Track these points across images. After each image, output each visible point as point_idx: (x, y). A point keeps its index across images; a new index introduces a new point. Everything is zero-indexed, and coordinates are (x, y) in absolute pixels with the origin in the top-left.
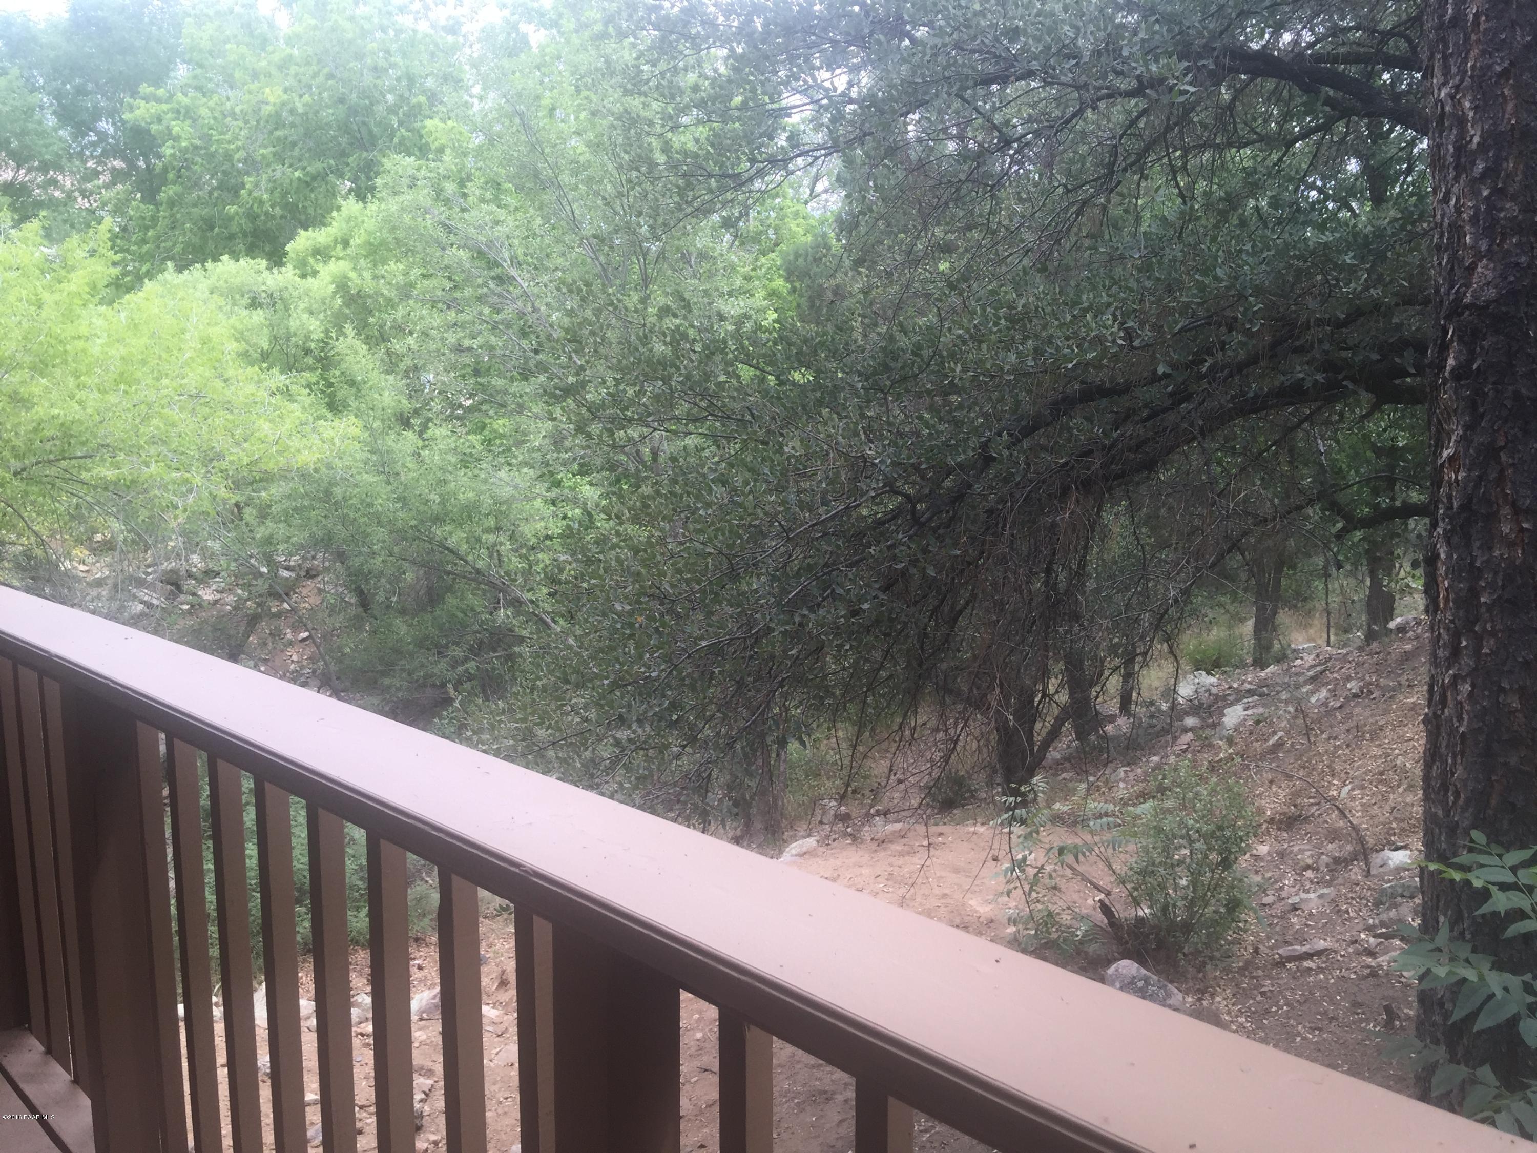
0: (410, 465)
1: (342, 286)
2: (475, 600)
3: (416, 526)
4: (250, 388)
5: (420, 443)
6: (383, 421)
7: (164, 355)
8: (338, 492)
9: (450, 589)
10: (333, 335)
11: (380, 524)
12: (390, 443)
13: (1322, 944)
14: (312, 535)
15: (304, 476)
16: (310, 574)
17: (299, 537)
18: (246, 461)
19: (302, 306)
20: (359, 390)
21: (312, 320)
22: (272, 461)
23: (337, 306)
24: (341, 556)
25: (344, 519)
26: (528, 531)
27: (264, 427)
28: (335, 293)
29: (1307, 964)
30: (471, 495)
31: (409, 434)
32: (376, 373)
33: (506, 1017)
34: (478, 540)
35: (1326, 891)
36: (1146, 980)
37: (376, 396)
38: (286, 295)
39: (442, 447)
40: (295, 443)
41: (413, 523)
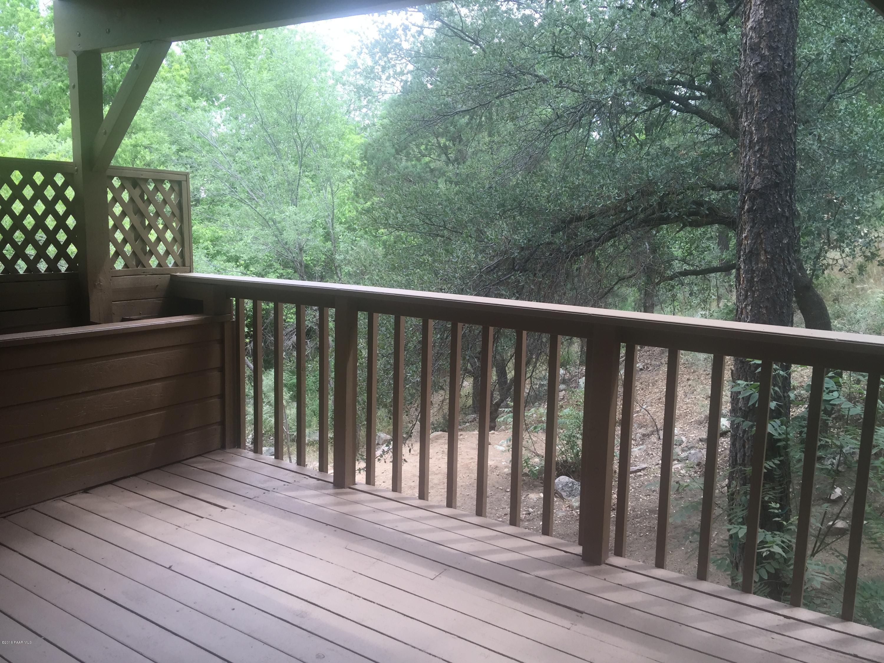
13: (644, 466)
29: (639, 473)
35: (641, 447)
36: (573, 483)
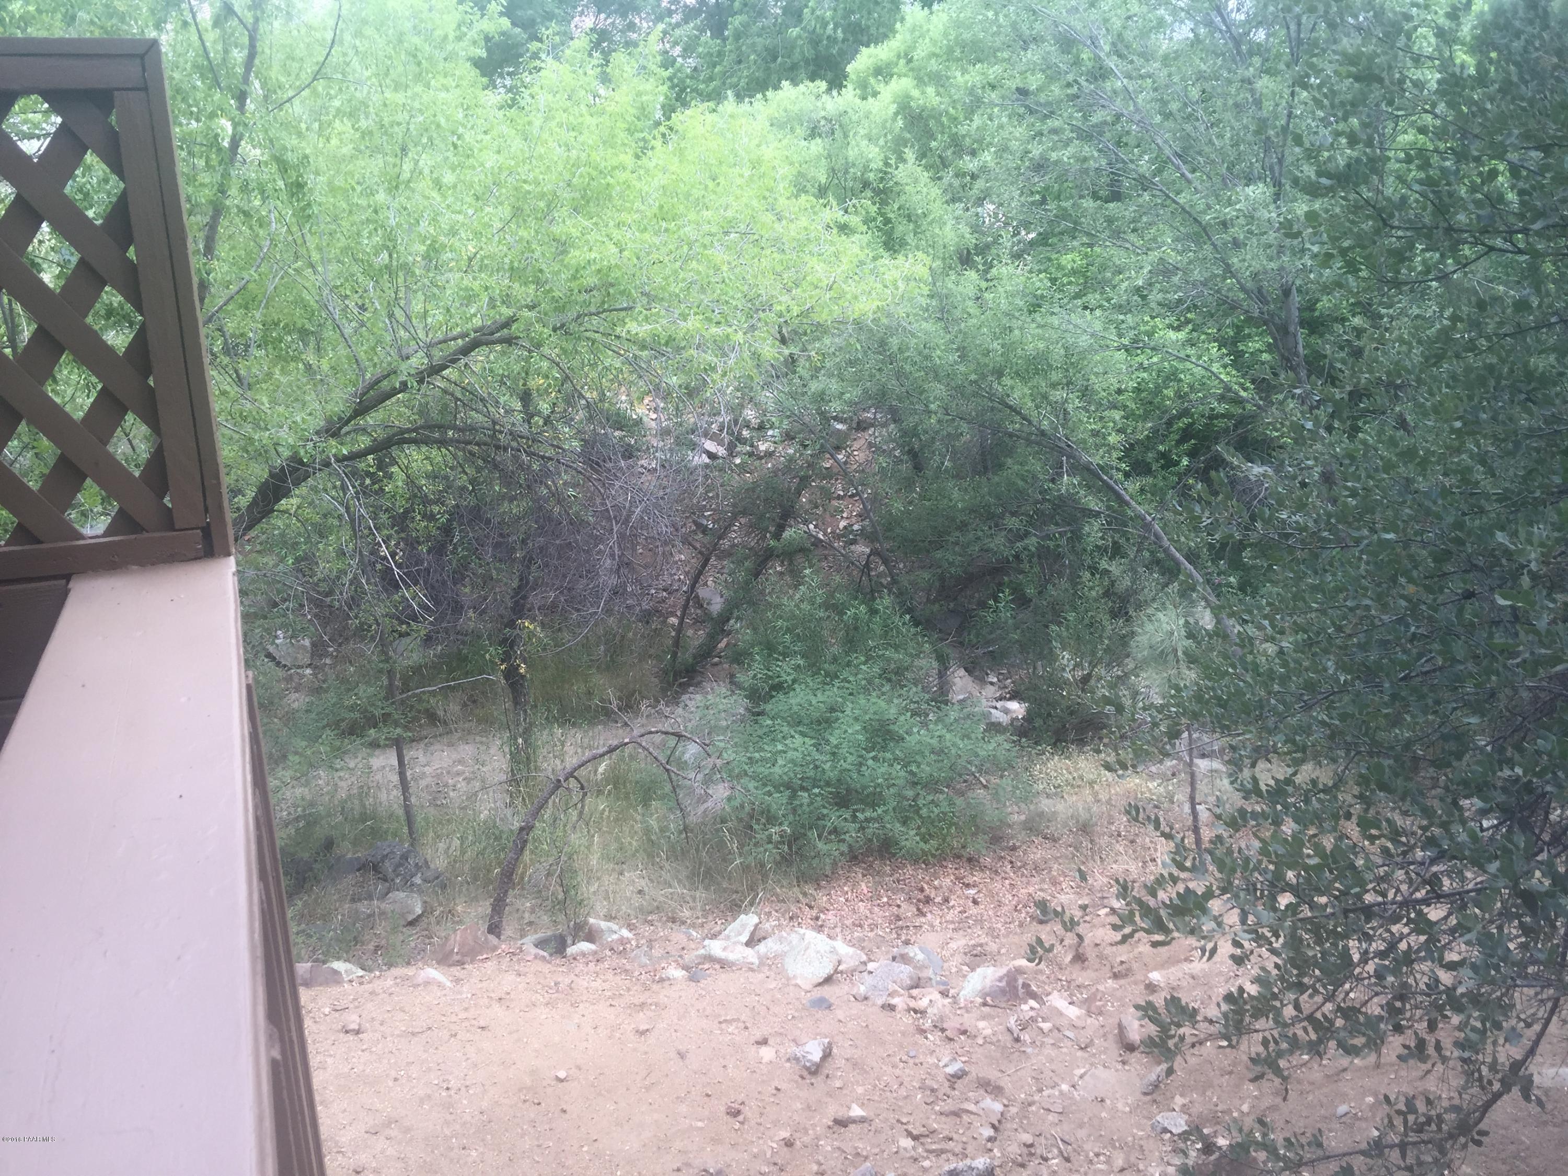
0: (971, 311)
1: (904, 107)
2: (1035, 465)
3: (975, 382)
4: (804, 222)
5: (984, 285)
6: (944, 259)
7: (711, 184)
8: (894, 342)
9: (1010, 453)
10: (892, 162)
11: (937, 378)
12: (950, 285)
14: (865, 391)
15: (859, 325)
16: (862, 426)
17: (853, 394)
18: (796, 311)
19: (862, 132)
20: (917, 226)
21: (872, 147)
22: (826, 311)
23: (897, 130)
24: (895, 416)
25: (900, 375)
26: (1100, 385)
27: (818, 269)
28: (896, 114)
30: (1041, 345)
31: (972, 275)
32: (938, 203)
33: (1089, 1021)
34: (1045, 397)
37: (937, 231)
38: (845, 120)
39: (1009, 288)
40: (851, 288)
41: (973, 377)
